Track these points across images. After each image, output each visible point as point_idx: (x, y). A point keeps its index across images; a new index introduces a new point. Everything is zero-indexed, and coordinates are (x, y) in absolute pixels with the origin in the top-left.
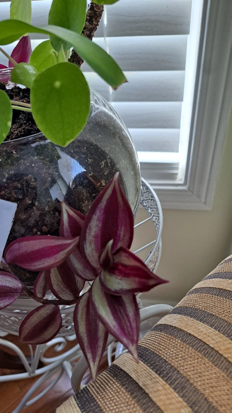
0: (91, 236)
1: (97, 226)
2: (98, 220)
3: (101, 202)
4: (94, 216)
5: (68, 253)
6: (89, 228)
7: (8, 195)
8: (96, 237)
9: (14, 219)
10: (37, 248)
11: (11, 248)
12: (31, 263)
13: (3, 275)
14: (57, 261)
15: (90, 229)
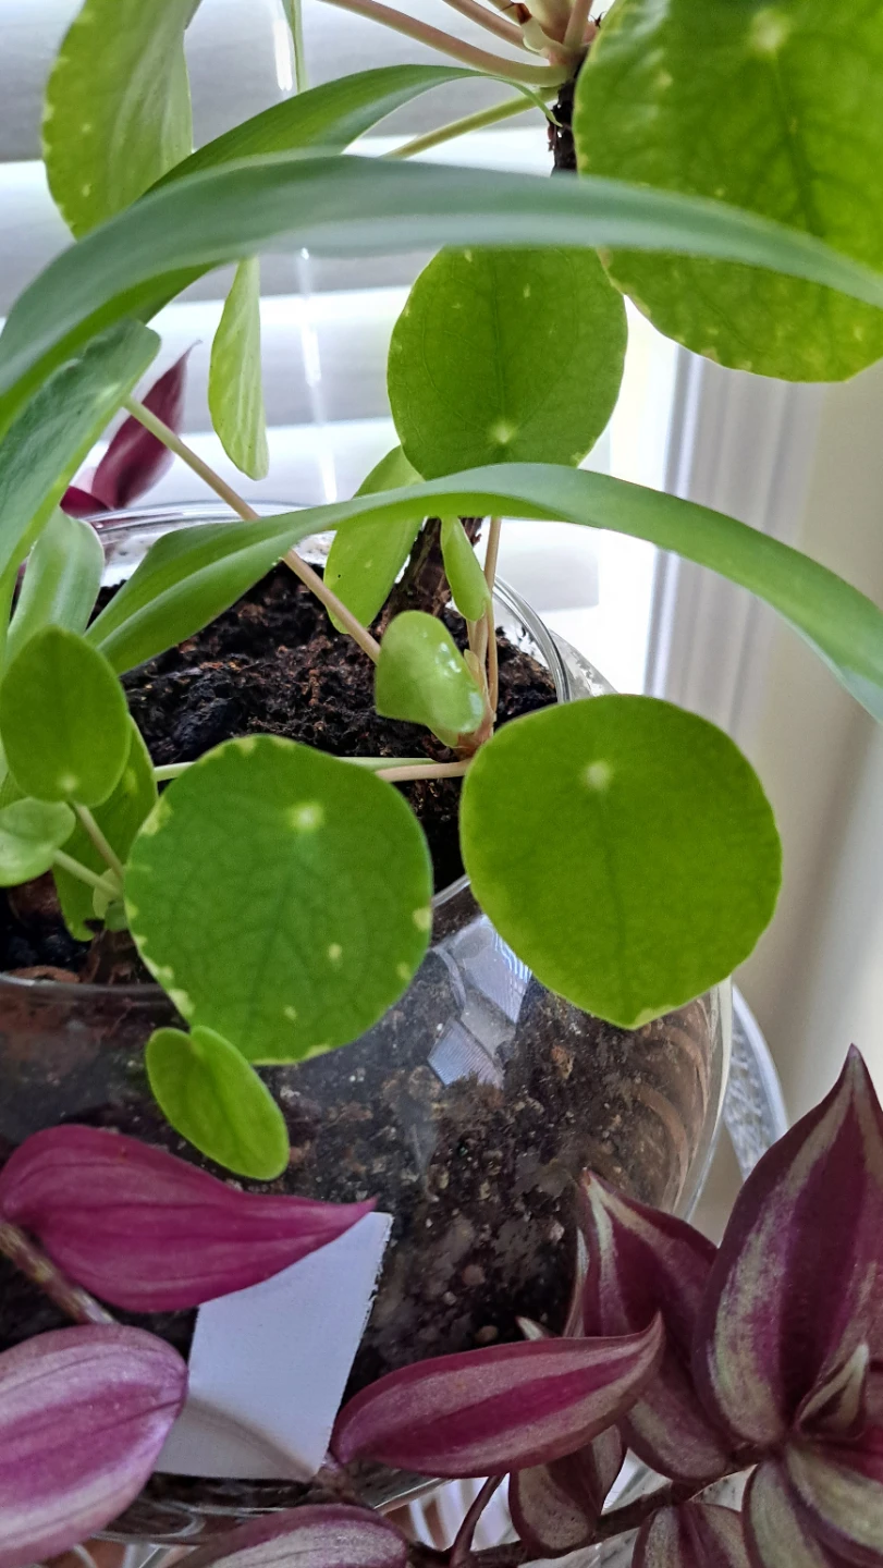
0: (739, 1318)
1: (765, 1271)
2: (771, 1248)
3: (784, 1177)
4: (751, 1237)
5: (626, 1394)
6: (728, 1286)
7: (350, 1183)
8: (758, 1318)
9: (376, 1282)
10: (487, 1394)
11: (366, 1407)
12: (452, 1451)
13: (325, 1521)
14: (572, 1429)
15: (736, 1289)
